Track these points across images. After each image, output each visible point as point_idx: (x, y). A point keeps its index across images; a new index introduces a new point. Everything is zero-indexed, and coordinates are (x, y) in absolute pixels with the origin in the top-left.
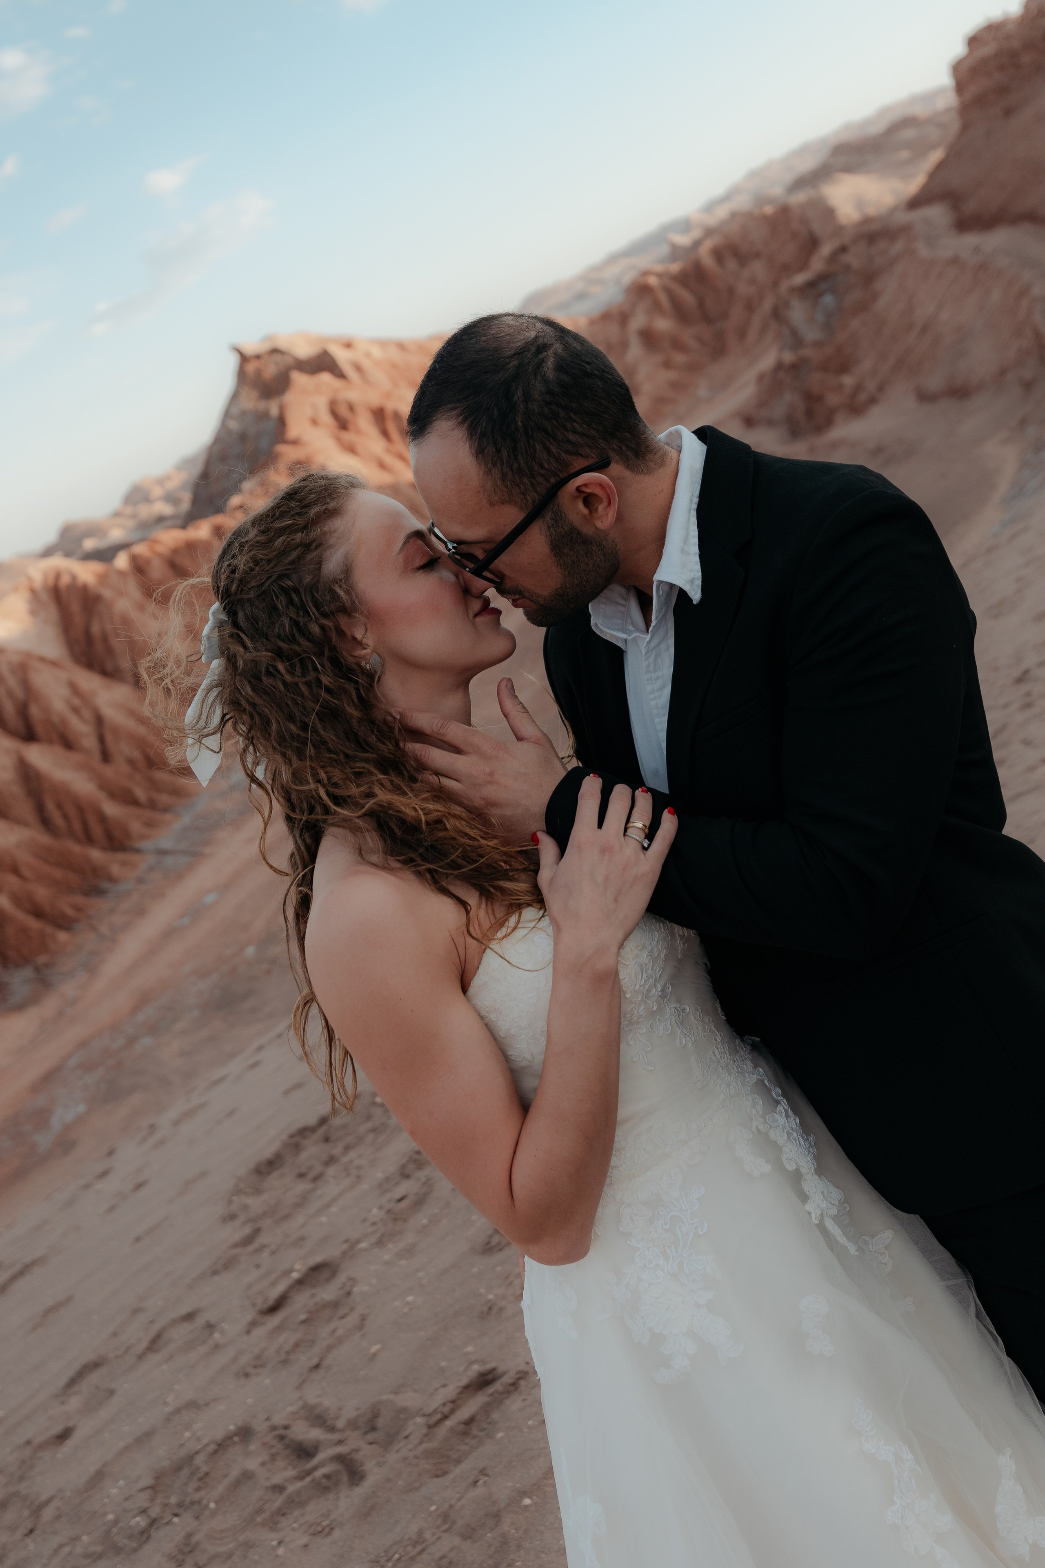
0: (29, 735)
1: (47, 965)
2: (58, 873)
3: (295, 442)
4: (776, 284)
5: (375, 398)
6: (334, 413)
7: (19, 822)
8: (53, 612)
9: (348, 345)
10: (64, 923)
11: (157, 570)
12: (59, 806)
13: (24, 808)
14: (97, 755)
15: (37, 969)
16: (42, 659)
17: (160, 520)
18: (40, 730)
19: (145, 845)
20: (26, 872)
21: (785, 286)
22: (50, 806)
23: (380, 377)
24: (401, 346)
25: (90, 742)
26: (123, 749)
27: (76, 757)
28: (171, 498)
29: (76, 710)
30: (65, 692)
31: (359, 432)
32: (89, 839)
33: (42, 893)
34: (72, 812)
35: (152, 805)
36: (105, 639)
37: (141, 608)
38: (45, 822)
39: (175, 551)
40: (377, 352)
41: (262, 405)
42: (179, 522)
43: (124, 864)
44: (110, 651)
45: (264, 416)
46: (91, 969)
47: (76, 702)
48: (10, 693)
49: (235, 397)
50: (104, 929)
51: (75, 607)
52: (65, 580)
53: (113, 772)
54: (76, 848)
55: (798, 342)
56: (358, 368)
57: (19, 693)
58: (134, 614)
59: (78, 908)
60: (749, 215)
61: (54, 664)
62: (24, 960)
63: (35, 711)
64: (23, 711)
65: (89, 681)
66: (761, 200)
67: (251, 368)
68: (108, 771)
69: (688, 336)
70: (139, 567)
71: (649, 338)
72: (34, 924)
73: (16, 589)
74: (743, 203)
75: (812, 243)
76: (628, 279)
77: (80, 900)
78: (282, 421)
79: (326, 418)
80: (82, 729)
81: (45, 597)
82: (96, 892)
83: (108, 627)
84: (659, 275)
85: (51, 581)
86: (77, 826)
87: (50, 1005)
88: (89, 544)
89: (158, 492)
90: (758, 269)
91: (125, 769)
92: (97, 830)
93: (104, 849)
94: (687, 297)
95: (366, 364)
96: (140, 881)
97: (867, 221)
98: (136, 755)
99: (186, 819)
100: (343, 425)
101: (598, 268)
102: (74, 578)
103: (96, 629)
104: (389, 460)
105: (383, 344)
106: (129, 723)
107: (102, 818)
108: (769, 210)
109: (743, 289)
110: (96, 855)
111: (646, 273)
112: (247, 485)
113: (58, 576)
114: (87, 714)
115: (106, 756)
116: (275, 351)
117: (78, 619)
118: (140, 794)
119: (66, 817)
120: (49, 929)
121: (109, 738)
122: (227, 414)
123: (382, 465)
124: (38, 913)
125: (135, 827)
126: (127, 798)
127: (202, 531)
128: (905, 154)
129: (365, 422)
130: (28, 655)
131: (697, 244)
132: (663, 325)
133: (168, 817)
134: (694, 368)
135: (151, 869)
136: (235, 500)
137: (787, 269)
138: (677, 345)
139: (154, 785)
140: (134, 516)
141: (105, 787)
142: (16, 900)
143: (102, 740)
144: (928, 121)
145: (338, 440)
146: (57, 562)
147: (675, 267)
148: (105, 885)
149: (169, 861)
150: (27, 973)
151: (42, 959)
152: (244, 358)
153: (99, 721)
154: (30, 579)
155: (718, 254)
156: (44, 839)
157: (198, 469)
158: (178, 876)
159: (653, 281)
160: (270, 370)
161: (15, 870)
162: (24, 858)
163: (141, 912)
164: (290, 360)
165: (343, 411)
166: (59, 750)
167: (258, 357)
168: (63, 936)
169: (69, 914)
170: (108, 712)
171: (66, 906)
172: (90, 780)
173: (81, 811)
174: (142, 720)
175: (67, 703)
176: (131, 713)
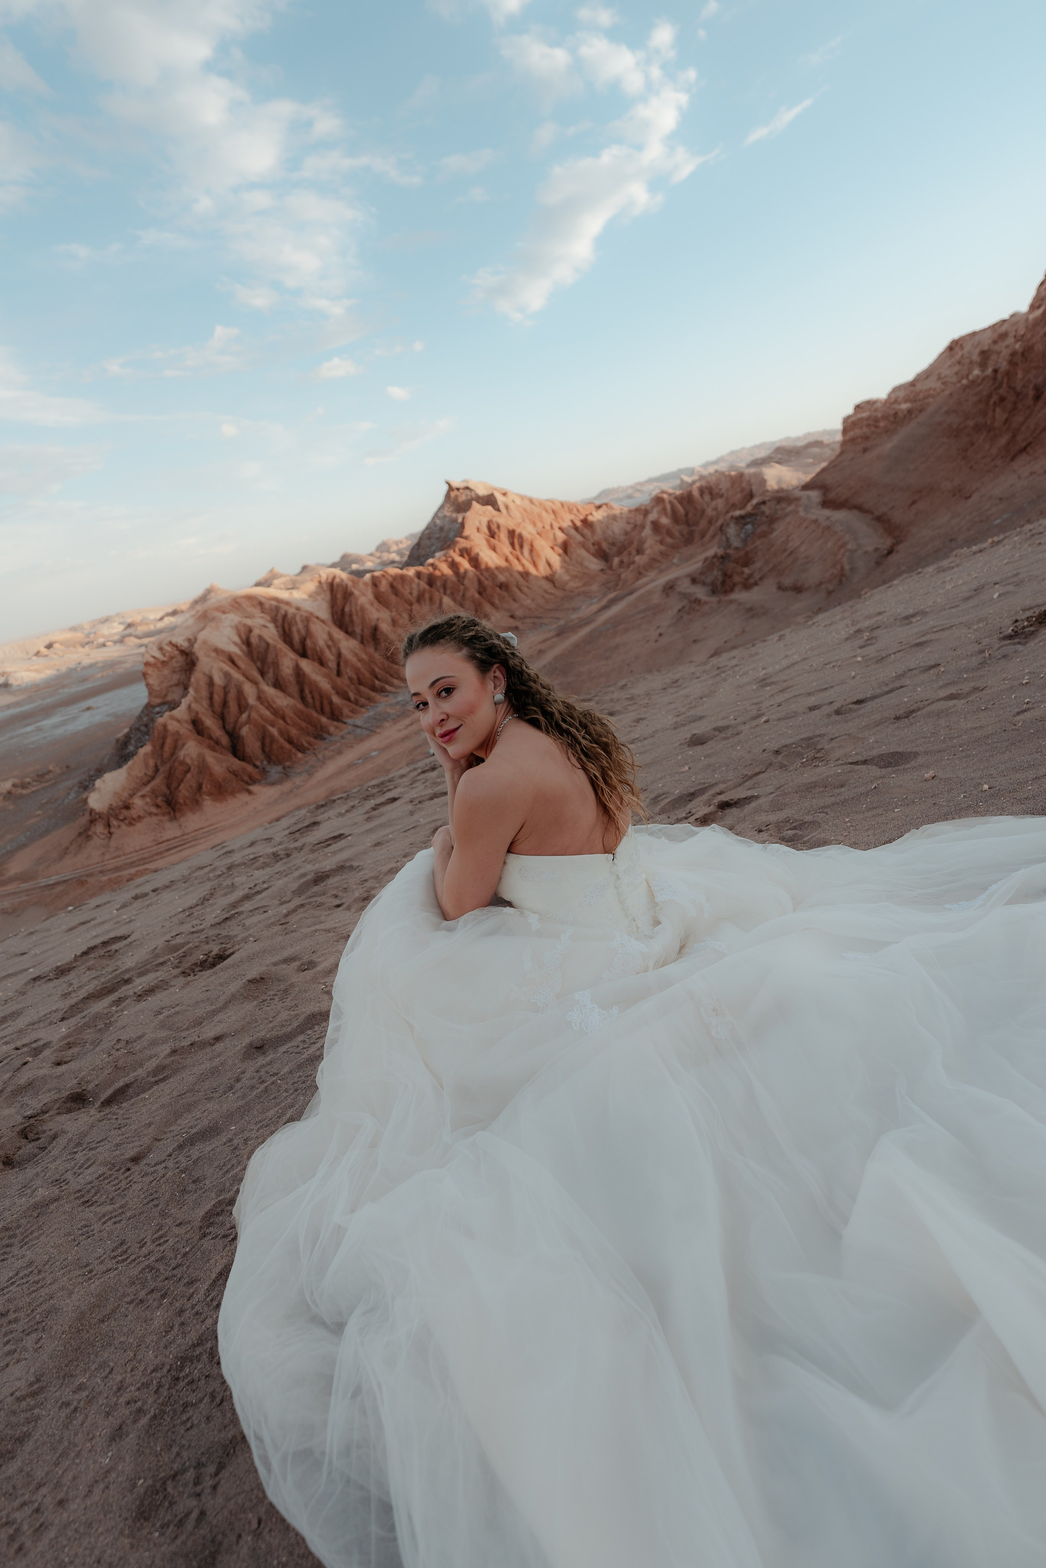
0: (303, 654)
1: (289, 767)
2: (304, 724)
3: (466, 538)
4: (727, 512)
5: (512, 525)
6: (489, 528)
7: (290, 695)
8: (328, 596)
9: (505, 494)
10: (302, 749)
11: (384, 586)
12: (311, 692)
13: (294, 689)
14: (335, 672)
15: (284, 768)
16: (317, 618)
17: (393, 562)
18: (309, 653)
19: (349, 721)
20: (288, 720)
21: (730, 514)
22: (307, 691)
23: (516, 513)
24: (531, 501)
25: (333, 664)
26: (348, 672)
27: (324, 670)
28: (400, 553)
29: (329, 647)
30: (326, 637)
31: (499, 541)
32: (322, 712)
33: (294, 732)
34: (317, 697)
35: (356, 702)
36: (351, 615)
37: (372, 604)
38: (303, 698)
39: (395, 578)
40: (518, 501)
41: (454, 515)
42: (400, 566)
43: (337, 727)
44: (352, 621)
45: (455, 521)
46: (310, 774)
47: (330, 643)
48: (298, 631)
49: (442, 507)
50: (320, 756)
51: (339, 596)
52: (337, 580)
53: (341, 682)
54: (315, 714)
55: (729, 546)
56: (507, 507)
57: (303, 632)
58: (368, 606)
59: (310, 744)
60: (723, 473)
61: (323, 621)
62: (279, 762)
63: (309, 642)
64: (303, 641)
65: (338, 634)
66: (732, 467)
67: (453, 494)
68: (339, 681)
69: (676, 530)
70: (375, 583)
71: (656, 526)
72: (287, 746)
73: (312, 580)
74: (723, 467)
75: (751, 496)
76: (654, 493)
77: (312, 739)
78: (462, 525)
79: (485, 529)
80: (330, 656)
81: (325, 587)
82: (320, 737)
83: (353, 610)
84: (670, 495)
85: (330, 580)
86: (318, 703)
87: (287, 786)
88: (355, 567)
89: (394, 548)
90: (720, 503)
91: (347, 681)
92: (327, 708)
93: (328, 718)
94: (680, 508)
95: (511, 506)
96: (343, 737)
97: (781, 490)
98: (354, 676)
99: (371, 713)
100: (492, 535)
101: (640, 484)
102: (342, 580)
103: (347, 609)
104: (511, 558)
105: (522, 497)
106: (354, 660)
107: (331, 703)
108: (733, 473)
109: (709, 512)
110: (324, 720)
111: (663, 492)
112: (438, 554)
113: (334, 578)
114: (334, 650)
115: (339, 674)
116: (467, 488)
117: (340, 602)
118: (352, 695)
119: (313, 698)
120: (294, 750)
121: (342, 664)
122: (436, 515)
123: (507, 560)
124: (290, 741)
125: (346, 711)
126: (345, 696)
127: (411, 572)
128: (811, 460)
129: (503, 536)
130: (312, 614)
131: (694, 482)
132: (665, 521)
133: (363, 710)
134: (675, 547)
135: (349, 733)
136: (430, 561)
137: (734, 506)
138: (669, 533)
139: (359, 693)
140: (379, 558)
141: (335, 687)
142: (281, 732)
143: (338, 665)
144: (828, 445)
145: (488, 541)
146: (337, 571)
147: (678, 492)
148: (325, 735)
149: (359, 731)
150: (279, 768)
151: (288, 764)
152: (451, 488)
153: (339, 655)
154: (320, 576)
155: (702, 491)
156: (301, 706)
157: (415, 541)
158: (361, 739)
159: (665, 496)
160: (462, 498)
161: (283, 718)
162: (289, 713)
163: (340, 752)
164: (473, 494)
165: (494, 527)
166: (316, 664)
167: (458, 489)
168: (300, 755)
169: (306, 744)
170: (345, 652)
171: (304, 740)
172: (329, 683)
173: (321, 697)
174: (360, 660)
175: (326, 642)
176: (356, 655)
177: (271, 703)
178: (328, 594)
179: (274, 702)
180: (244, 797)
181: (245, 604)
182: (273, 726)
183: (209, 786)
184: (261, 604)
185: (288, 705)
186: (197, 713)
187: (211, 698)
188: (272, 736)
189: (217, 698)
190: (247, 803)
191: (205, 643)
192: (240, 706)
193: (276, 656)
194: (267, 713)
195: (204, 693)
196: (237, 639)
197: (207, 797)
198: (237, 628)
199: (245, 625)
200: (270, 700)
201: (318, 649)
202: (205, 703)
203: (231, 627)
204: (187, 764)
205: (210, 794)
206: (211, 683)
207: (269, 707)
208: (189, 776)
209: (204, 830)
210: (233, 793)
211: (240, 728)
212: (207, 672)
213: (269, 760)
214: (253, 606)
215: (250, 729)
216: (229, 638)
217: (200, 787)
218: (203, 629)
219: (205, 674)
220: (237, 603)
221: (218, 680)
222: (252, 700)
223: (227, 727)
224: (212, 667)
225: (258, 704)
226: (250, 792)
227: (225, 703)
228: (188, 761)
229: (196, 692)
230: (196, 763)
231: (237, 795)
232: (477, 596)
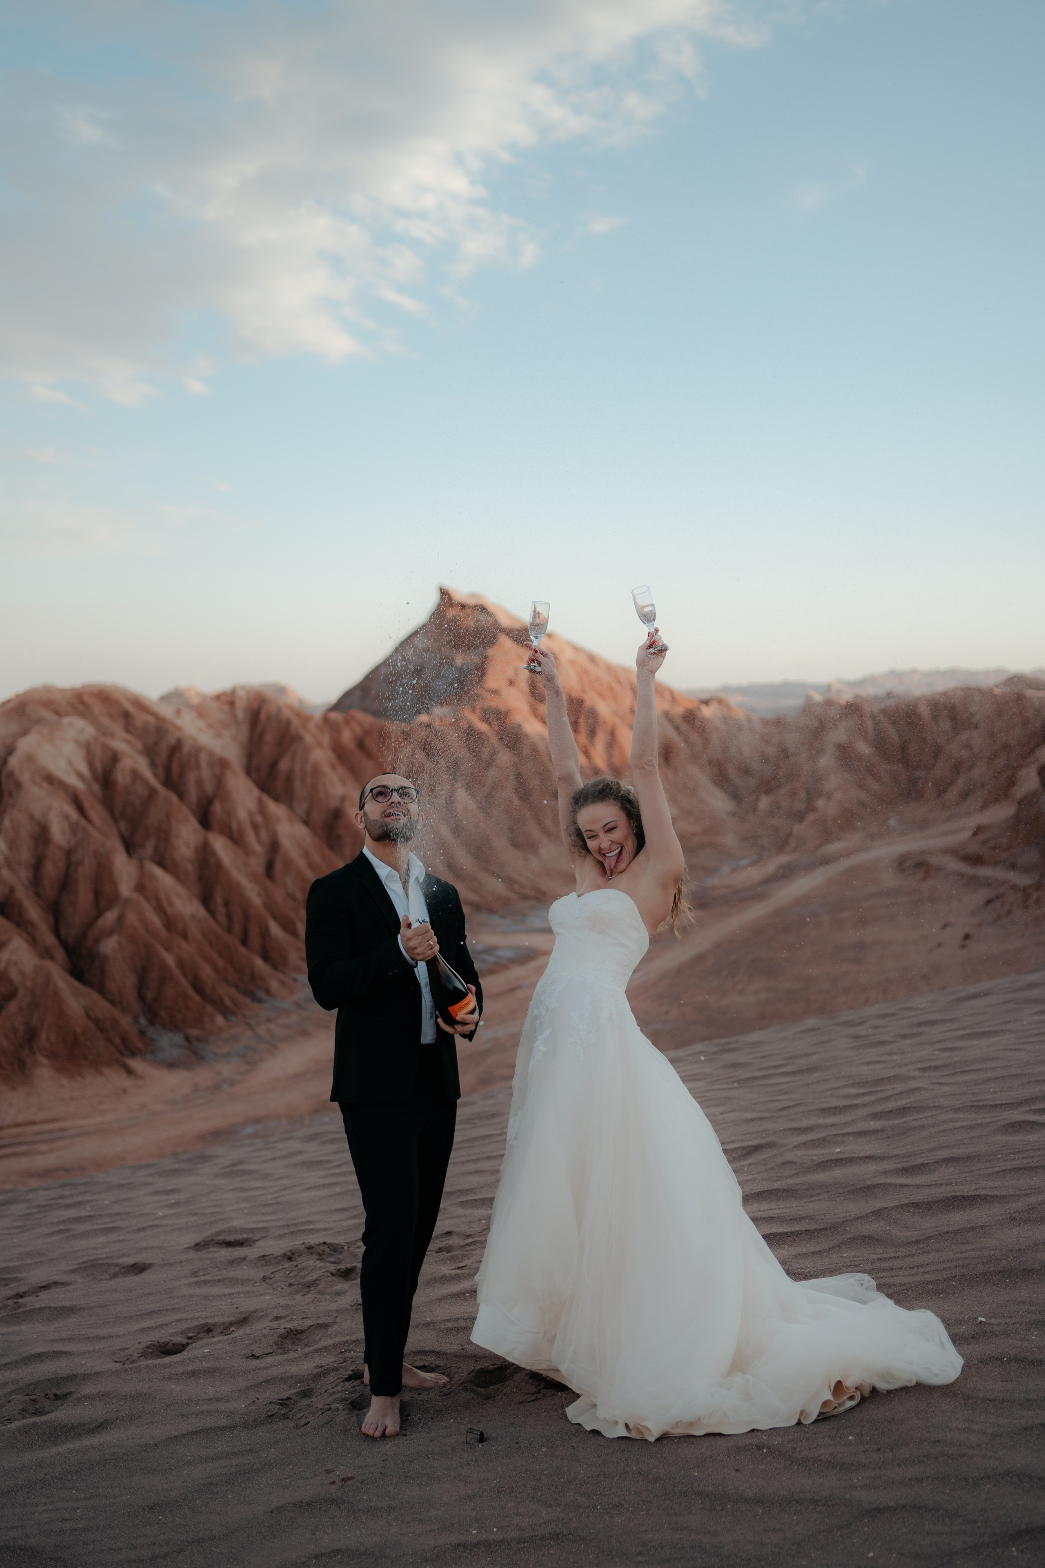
1: (198, 1039)
2: (220, 961)
3: (492, 692)
5: (575, 691)
10: (223, 1009)
12: (227, 904)
15: (187, 1039)
16: (236, 766)
18: (216, 823)
22: (219, 900)
27: (241, 855)
29: (255, 827)
30: (252, 805)
33: (206, 971)
34: (238, 915)
36: (289, 779)
37: (330, 766)
44: (289, 787)
47: (259, 819)
48: (199, 782)
51: (269, 739)
54: (235, 943)
57: (209, 787)
59: (235, 1001)
62: (174, 1026)
63: (217, 808)
68: (270, 887)
77: (238, 996)
79: (524, 686)
80: (255, 845)
82: (251, 995)
86: (237, 928)
87: (204, 1075)
92: (256, 937)
103: (282, 765)
106: (302, 863)
107: (263, 930)
110: (255, 962)
112: (439, 710)
114: (264, 834)
115: (269, 873)
119: (228, 909)
121: (278, 866)
124: (199, 988)
127: (394, 727)
130: (224, 757)
142: (181, 964)
143: (270, 864)
145: (531, 705)
148: (260, 994)
150: (178, 1038)
151: (194, 1032)
153: (274, 847)
156: (207, 918)
160: (473, 622)
162: (194, 930)
168: (220, 1020)
169: (228, 1003)
170: (286, 843)
171: (227, 993)
172: (259, 895)
173: (246, 917)
174: (311, 866)
175: (251, 815)
176: (306, 855)
177: (165, 904)
178: (244, 732)
179: (171, 904)
180: (117, 1078)
181: (97, 708)
182: (168, 949)
183: (53, 1037)
184: (126, 716)
185: (193, 916)
186: (12, 890)
187: (37, 866)
188: (164, 968)
189: (52, 870)
190: (125, 1091)
191: (30, 759)
192: (97, 895)
193: (168, 816)
194: (156, 921)
195: (25, 854)
196: (83, 768)
197: (44, 1060)
198: (88, 748)
199: (104, 746)
200: (163, 897)
201: (234, 826)
202: (25, 874)
203: (77, 742)
204: (11, 982)
205: (52, 1055)
206: (42, 835)
207: (160, 909)
208: (12, 1006)
209: (36, 1128)
210: (97, 1065)
211: (97, 940)
212: (38, 814)
213: (153, 1017)
214: (111, 716)
215: (119, 943)
216: (70, 763)
217: (32, 1035)
218: (25, 732)
219: (32, 817)
220: (82, 702)
221: (58, 833)
222: (125, 889)
223: (63, 933)
224: (49, 807)
225: (136, 896)
226: (130, 1072)
227: (66, 882)
228: (14, 975)
229: (10, 849)
230: (29, 984)
231: (106, 1071)
232: (516, 802)
